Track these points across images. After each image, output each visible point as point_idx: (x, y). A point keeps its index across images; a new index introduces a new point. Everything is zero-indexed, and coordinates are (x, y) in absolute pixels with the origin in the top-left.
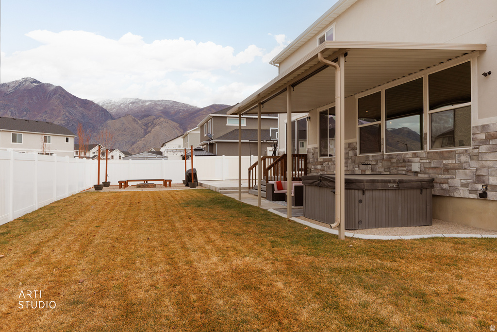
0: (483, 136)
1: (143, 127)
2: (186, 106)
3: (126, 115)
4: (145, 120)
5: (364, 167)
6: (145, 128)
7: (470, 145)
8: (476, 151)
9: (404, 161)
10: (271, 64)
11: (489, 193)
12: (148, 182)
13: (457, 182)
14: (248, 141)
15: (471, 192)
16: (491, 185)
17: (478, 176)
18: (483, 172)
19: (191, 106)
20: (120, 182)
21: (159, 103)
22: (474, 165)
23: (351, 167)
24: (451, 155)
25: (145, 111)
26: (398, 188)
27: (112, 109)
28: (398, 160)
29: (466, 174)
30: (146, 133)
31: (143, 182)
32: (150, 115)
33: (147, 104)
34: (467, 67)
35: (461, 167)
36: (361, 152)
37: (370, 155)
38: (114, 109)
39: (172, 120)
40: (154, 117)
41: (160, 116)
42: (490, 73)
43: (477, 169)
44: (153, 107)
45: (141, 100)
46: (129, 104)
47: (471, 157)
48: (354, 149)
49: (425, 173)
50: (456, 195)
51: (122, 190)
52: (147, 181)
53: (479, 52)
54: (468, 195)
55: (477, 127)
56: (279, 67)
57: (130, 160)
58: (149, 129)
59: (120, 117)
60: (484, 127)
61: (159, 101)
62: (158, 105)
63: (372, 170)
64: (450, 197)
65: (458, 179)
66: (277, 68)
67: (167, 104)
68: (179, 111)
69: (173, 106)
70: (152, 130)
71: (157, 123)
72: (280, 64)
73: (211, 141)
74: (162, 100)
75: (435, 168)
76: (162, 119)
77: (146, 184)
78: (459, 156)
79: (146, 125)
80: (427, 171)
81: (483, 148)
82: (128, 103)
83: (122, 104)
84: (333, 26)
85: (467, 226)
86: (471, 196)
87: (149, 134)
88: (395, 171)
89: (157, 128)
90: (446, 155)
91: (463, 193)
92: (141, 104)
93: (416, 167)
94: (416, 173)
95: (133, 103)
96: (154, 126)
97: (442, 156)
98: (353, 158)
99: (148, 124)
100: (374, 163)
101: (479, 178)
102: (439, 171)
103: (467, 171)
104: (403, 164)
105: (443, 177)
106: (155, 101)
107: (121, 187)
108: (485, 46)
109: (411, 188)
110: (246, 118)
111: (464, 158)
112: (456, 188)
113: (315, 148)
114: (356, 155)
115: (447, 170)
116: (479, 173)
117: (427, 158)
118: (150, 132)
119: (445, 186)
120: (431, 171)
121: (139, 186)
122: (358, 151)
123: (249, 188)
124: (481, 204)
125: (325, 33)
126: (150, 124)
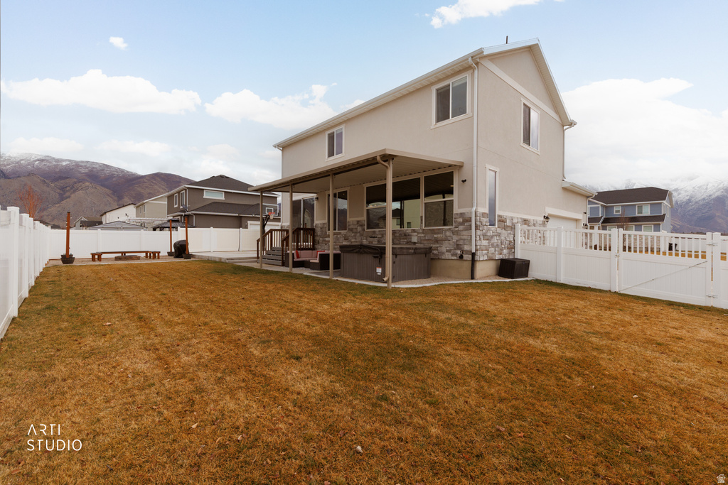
0: (461, 220)
1: (59, 191)
2: (122, 171)
3: (30, 174)
4: (61, 183)
5: (371, 239)
6: (61, 192)
7: (452, 225)
8: (457, 229)
9: (405, 235)
10: (275, 147)
11: (464, 255)
12: (127, 254)
13: (443, 249)
14: (237, 215)
15: (453, 255)
16: (466, 251)
17: (458, 245)
18: (461, 243)
19: (128, 172)
20: (93, 255)
21: (83, 164)
22: (455, 238)
23: (360, 239)
24: (439, 232)
25: (60, 171)
26: (415, 253)
27: (5, 166)
28: (400, 234)
29: (449, 244)
30: (62, 198)
31: (120, 255)
32: (68, 178)
33: (64, 163)
34: (451, 174)
35: (446, 239)
36: (368, 228)
37: (377, 230)
38: (10, 165)
39: (102, 186)
40: (75, 180)
41: (84, 180)
42: (465, 180)
43: (457, 241)
44: (73, 169)
45: (54, 158)
46: (36, 161)
47: (453, 233)
48: (362, 225)
49: (421, 243)
50: (443, 258)
51: (97, 263)
52: (125, 253)
53: (460, 167)
54: (450, 257)
55: (457, 214)
56: (282, 151)
57: (99, 230)
58: (68, 194)
59: (19, 177)
60: (462, 214)
61: (82, 162)
62: (81, 166)
63: (379, 242)
64: (439, 259)
65: (444, 247)
66: (280, 152)
67: (94, 166)
68: (112, 176)
69: (103, 170)
70: (73, 195)
71: (80, 188)
72: (283, 148)
73: (187, 213)
74: (88, 162)
75: (428, 240)
76: (87, 184)
77: (123, 256)
78: (445, 232)
79: (63, 189)
80: (423, 242)
81: (461, 228)
82: (32, 160)
83: (22, 160)
84: (343, 126)
85: (450, 277)
86: (453, 258)
87: (68, 200)
88: (398, 242)
89: (80, 193)
90: (436, 231)
91: (448, 256)
92: (54, 163)
93: (415, 239)
94: (415, 243)
95: (41, 161)
96: (74, 192)
97: (433, 232)
98: (362, 232)
99: (66, 187)
100: (380, 236)
101: (458, 246)
102: (431, 242)
103: (451, 242)
104: (405, 237)
105: (434, 246)
106: (75, 162)
107: (93, 259)
108: (463, 163)
109: (421, 254)
110: (225, 192)
111: (448, 234)
112: (443, 253)
113: (324, 224)
114: (364, 230)
115: (437, 241)
116: (458, 243)
117: (423, 233)
118: (69, 197)
119: (435, 252)
120: (425, 242)
121: (117, 259)
122: (366, 227)
123: (258, 257)
124: (459, 263)
125: (334, 130)
126: (68, 188)
